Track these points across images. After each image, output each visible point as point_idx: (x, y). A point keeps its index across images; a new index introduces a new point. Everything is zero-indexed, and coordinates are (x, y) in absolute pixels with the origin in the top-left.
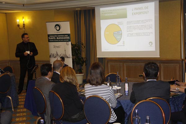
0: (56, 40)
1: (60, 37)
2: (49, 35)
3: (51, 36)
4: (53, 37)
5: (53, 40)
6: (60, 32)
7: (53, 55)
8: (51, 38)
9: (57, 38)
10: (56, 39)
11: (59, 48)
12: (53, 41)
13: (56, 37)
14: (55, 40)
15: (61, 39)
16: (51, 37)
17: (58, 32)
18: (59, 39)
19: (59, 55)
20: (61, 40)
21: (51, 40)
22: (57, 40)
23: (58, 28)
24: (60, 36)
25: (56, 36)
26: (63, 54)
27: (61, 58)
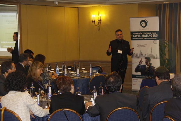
0: (141, 38)
1: (146, 34)
2: (132, 33)
3: (135, 34)
4: (137, 35)
5: (138, 37)
6: (146, 29)
7: (136, 55)
8: (135, 36)
9: (143, 36)
10: (141, 37)
11: (144, 47)
12: (137, 39)
13: (141, 35)
14: (139, 38)
15: (147, 37)
16: (134, 35)
17: (144, 29)
18: (145, 37)
19: (144, 55)
20: (147, 38)
21: (135, 37)
22: (143, 38)
23: (144, 25)
24: (146, 33)
25: (142, 33)
26: (148, 54)
27: (146, 58)
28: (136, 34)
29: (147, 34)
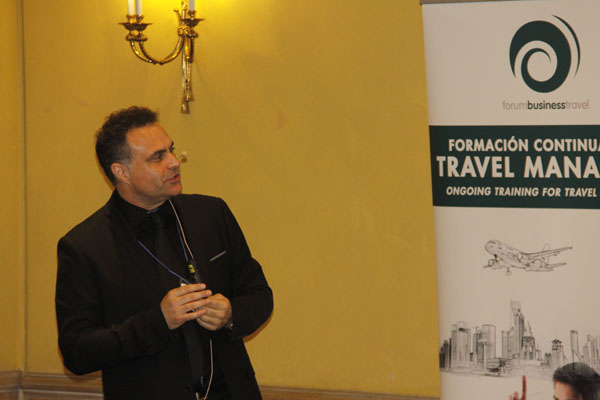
0: (517, 192)
1: (560, 156)
2: (440, 138)
3: (468, 145)
4: (482, 155)
5: (488, 180)
6: (561, 106)
7: (479, 346)
8: (468, 168)
9: (532, 168)
10: (520, 181)
11: (548, 267)
12: (485, 191)
13: (518, 160)
14: (504, 182)
15: (574, 182)
16: (461, 157)
17: (542, 106)
18: (553, 181)
19: (544, 346)
20: (571, 192)
21: (468, 181)
22: (533, 192)
23: (543, 65)
24: (558, 145)
25: (523, 145)
26: (582, 341)
27: (561, 376)
28: (479, 145)
29: (572, 156)
